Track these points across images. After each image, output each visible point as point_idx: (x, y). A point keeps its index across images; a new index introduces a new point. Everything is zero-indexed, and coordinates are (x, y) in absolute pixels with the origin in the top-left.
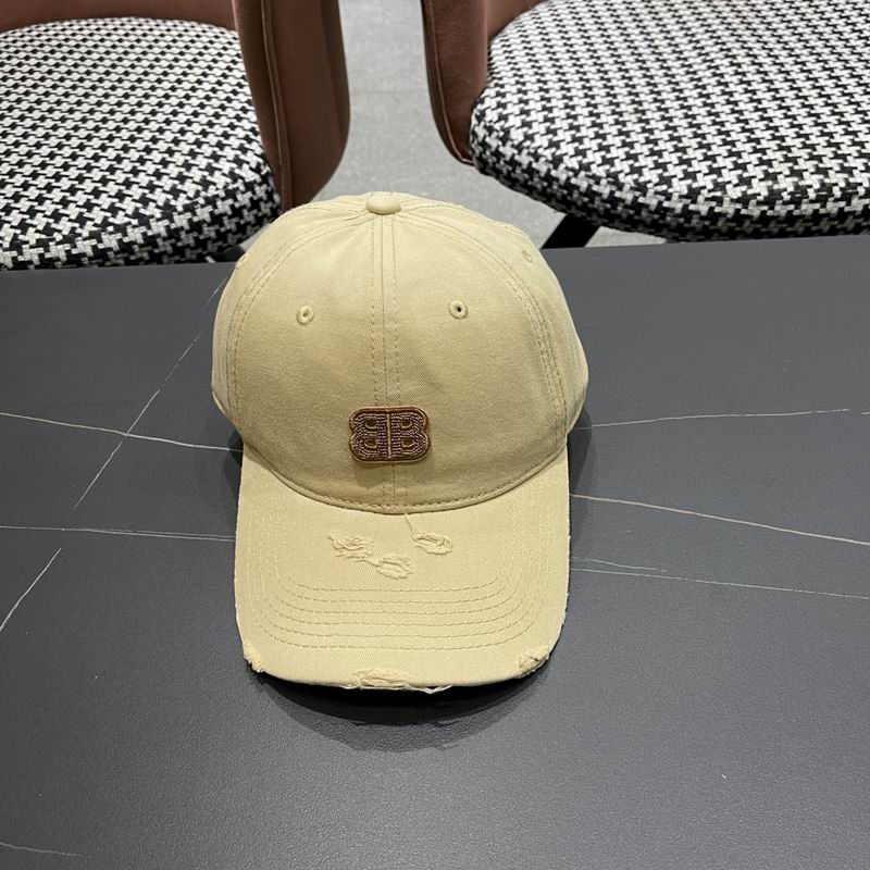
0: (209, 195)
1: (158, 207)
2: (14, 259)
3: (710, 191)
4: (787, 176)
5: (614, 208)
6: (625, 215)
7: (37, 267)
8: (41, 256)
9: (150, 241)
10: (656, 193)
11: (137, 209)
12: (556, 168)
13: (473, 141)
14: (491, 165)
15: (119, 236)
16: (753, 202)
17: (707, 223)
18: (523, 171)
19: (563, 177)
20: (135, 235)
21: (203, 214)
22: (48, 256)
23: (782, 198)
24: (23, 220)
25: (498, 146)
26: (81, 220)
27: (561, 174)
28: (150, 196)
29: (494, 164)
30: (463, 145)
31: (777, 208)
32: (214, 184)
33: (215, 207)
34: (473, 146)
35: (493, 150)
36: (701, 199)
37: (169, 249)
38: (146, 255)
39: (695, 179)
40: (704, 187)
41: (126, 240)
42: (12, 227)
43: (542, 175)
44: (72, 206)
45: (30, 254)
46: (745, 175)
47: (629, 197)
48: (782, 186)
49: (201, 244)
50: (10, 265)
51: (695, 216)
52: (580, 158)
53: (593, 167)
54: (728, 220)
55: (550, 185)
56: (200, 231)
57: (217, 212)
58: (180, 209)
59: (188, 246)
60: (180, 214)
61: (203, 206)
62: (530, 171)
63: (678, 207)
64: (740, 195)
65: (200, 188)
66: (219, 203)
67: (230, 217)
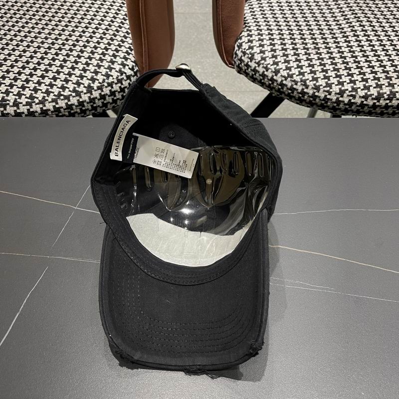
0: (110, 81)
1: (85, 87)
2: (15, 111)
3: (350, 92)
4: (387, 86)
5: (303, 96)
6: (308, 100)
7: (26, 115)
8: (28, 110)
9: (81, 104)
10: (324, 91)
11: (75, 88)
12: (276, 75)
13: (235, 58)
14: (244, 70)
15: (66, 101)
16: (370, 98)
17: (347, 107)
18: (260, 75)
19: (279, 80)
20: (74, 101)
21: (107, 91)
22: (31, 110)
23: (384, 97)
24: (19, 91)
25: (248, 62)
26: (48, 93)
27: (278, 78)
28: (81, 81)
29: (245, 70)
30: (229, 59)
31: (381, 102)
32: (112, 76)
33: (112, 87)
34: (235, 60)
35: (245, 63)
36: (345, 95)
37: (90, 108)
38: (78, 110)
39: (343, 85)
40: (347, 90)
41: (69, 103)
42: (14, 95)
43: (269, 78)
44: (43, 85)
45: (23, 109)
46: (367, 85)
47: (311, 92)
48: (384, 91)
49: (105, 105)
50: (13, 114)
51: (342, 103)
52: (288, 71)
53: (294, 76)
54: (357, 106)
55: (273, 83)
56: (105, 99)
57: (113, 90)
58: (95, 88)
59: (99, 106)
60: (95, 91)
61: (106, 87)
62: (263, 75)
63: (334, 98)
64: (364, 94)
65: (105, 78)
66: (114, 86)
67: (119, 92)
